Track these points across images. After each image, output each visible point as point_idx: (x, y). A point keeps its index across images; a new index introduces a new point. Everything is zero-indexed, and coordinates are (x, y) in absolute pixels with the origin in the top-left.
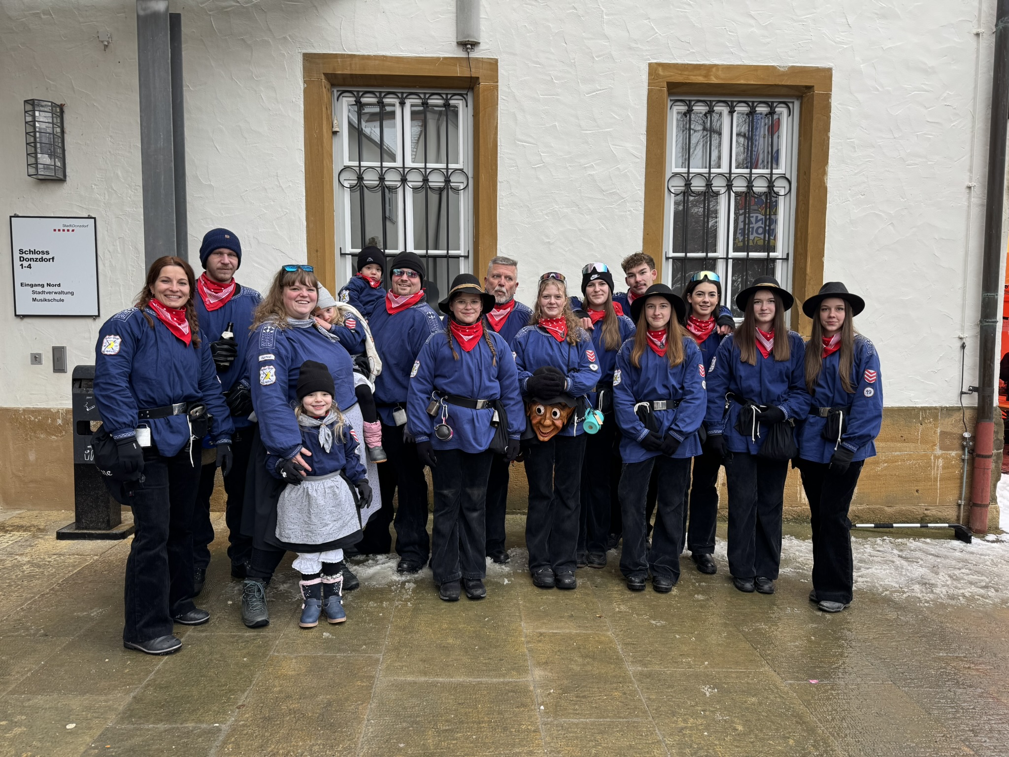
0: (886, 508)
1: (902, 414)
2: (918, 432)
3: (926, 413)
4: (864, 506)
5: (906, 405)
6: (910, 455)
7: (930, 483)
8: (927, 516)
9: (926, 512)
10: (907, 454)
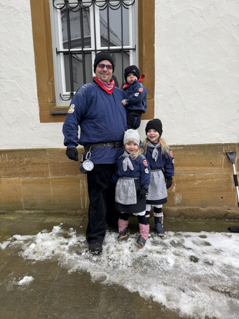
0: (201, 209)
1: (211, 148)
2: (222, 160)
3: (227, 147)
4: (187, 207)
5: (214, 143)
6: (217, 175)
7: (231, 193)
8: (229, 213)
9: (228, 211)
10: (215, 175)
